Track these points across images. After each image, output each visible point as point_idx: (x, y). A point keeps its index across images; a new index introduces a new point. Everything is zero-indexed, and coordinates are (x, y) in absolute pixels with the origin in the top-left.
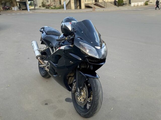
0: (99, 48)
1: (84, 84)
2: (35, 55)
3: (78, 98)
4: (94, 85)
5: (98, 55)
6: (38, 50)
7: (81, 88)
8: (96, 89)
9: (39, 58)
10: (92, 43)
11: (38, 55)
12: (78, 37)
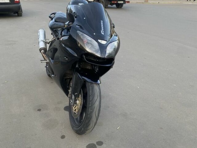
0: (104, 42)
1: (81, 90)
2: (39, 47)
3: (73, 108)
4: (91, 92)
5: (99, 51)
6: (43, 41)
7: (76, 95)
8: (91, 97)
9: (42, 51)
10: (94, 34)
11: (42, 48)
12: (77, 25)
